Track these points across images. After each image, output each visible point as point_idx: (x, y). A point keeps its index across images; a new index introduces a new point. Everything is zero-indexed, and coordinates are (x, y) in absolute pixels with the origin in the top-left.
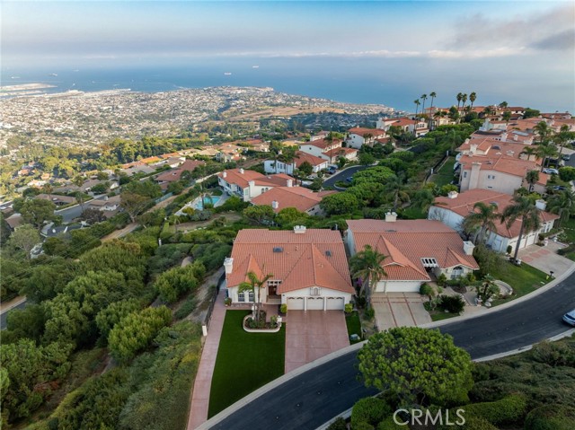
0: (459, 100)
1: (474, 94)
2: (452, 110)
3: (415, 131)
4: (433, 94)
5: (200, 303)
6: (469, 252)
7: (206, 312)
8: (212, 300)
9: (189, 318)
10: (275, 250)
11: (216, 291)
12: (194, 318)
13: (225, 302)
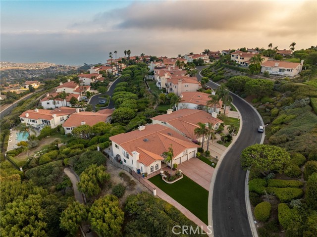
0: (126, 54)
1: (129, 51)
2: (123, 59)
3: (112, 72)
4: (116, 52)
5: (125, 184)
6: (216, 117)
7: (139, 185)
8: (132, 179)
9: (127, 194)
10: (145, 141)
11: (128, 174)
12: (134, 192)
13: (143, 176)
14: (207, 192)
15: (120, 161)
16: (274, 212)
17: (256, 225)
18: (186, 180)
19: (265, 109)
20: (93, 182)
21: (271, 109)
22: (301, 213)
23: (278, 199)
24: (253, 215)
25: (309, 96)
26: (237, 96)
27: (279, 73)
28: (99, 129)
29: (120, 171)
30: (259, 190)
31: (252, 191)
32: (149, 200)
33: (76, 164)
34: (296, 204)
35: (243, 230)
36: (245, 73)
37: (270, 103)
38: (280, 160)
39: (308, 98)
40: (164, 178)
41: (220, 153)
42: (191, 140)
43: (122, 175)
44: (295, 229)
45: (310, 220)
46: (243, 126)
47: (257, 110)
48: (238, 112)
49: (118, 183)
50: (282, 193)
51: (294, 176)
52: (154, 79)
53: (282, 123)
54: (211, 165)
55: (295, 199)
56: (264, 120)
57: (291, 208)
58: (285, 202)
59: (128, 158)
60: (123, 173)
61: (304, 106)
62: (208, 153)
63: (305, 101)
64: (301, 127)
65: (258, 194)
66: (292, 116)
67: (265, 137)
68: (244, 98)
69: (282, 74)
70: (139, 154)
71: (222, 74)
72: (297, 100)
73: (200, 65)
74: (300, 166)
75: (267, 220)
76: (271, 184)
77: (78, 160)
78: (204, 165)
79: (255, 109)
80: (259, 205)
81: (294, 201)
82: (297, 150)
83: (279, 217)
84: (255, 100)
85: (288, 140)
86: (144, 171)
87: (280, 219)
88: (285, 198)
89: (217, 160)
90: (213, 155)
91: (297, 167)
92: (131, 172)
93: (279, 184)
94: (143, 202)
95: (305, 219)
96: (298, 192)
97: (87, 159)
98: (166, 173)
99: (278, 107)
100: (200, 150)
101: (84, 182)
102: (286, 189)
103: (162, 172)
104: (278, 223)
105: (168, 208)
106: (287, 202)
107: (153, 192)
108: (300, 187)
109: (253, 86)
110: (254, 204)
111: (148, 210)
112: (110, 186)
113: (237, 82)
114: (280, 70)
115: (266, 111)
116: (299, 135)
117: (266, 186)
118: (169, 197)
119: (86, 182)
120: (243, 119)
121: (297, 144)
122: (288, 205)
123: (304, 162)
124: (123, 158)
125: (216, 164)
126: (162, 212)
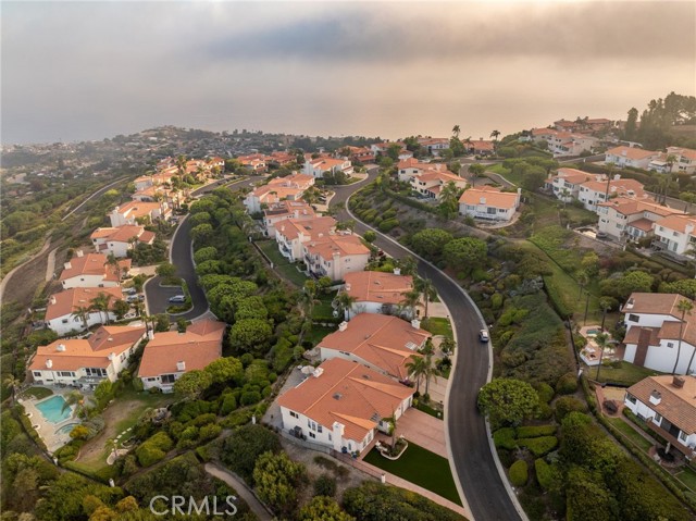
5: (331, 474)
6: (418, 327)
7: (354, 473)
8: (339, 464)
9: (341, 489)
10: (336, 397)
11: (330, 458)
12: (350, 484)
13: (355, 457)
14: (447, 461)
15: (302, 437)
16: (532, 471)
17: (515, 492)
18: (413, 448)
19: (481, 295)
20: (283, 483)
21: (490, 294)
22: (560, 468)
23: (532, 453)
24: (509, 479)
25: (541, 274)
26: (430, 263)
27: (488, 216)
28: (223, 375)
29: (314, 454)
30: (508, 445)
31: (500, 448)
32: (380, 492)
33: (224, 455)
34: (553, 457)
35: (502, 501)
36: (434, 216)
37: (487, 281)
38: (528, 404)
39: (540, 278)
40: (384, 452)
41: (441, 390)
42: (397, 380)
43: (319, 460)
44: (558, 489)
45: (570, 475)
46: (458, 332)
47: (469, 294)
48: (443, 304)
49: (319, 475)
50: (536, 445)
51: (545, 419)
52: (266, 233)
53: (512, 323)
54: (437, 416)
55: (552, 450)
56: (485, 316)
57: (549, 463)
58: (541, 456)
59: (320, 431)
60: (321, 458)
61: (537, 291)
62: (426, 397)
63: (536, 283)
64: (538, 333)
65: (508, 450)
66: (524, 311)
67: (494, 350)
68: (442, 269)
69: (493, 216)
70: (343, 426)
71: (392, 216)
72: (525, 281)
73: (339, 183)
74: (549, 403)
75: (526, 484)
76: (521, 435)
77: (224, 446)
78: (427, 418)
79: (465, 294)
80: (514, 466)
81: (550, 455)
82: (541, 377)
83: (539, 477)
84: (462, 275)
85: (527, 359)
86: (354, 449)
87: (540, 480)
88: (541, 451)
89: (442, 406)
90: (434, 398)
91: (546, 405)
92: (334, 454)
93: (530, 433)
94: (373, 496)
95: (565, 474)
96: (552, 441)
97: (245, 443)
98: (383, 444)
99: (500, 291)
100: (416, 395)
101: (270, 486)
102: (540, 440)
103: (378, 444)
104: (538, 483)
105: (411, 497)
106: (543, 456)
107: (380, 480)
108: (554, 434)
109: (459, 254)
110: (507, 465)
111: (385, 506)
112: (306, 482)
113: (428, 243)
114: (490, 211)
115: (483, 299)
116: (538, 348)
117: (516, 438)
118: (403, 480)
119: (274, 485)
120: (454, 318)
121: (540, 367)
122: (545, 460)
123: (553, 397)
124: (306, 431)
125: (442, 414)
126: (405, 504)
